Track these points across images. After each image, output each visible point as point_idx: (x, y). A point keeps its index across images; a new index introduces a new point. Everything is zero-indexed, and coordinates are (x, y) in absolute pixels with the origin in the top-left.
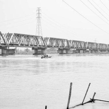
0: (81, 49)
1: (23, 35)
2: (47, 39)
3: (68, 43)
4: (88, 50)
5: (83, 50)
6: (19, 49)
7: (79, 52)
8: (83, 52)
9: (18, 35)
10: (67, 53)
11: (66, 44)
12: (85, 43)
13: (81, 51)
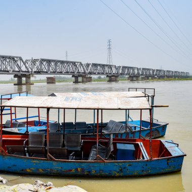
0: (150, 76)
1: (99, 65)
2: (120, 67)
3: (138, 70)
4: (156, 76)
5: (152, 77)
6: (93, 76)
7: (148, 79)
8: (152, 79)
9: (95, 65)
10: (137, 80)
11: (136, 71)
12: (153, 71)
13: (150, 78)
